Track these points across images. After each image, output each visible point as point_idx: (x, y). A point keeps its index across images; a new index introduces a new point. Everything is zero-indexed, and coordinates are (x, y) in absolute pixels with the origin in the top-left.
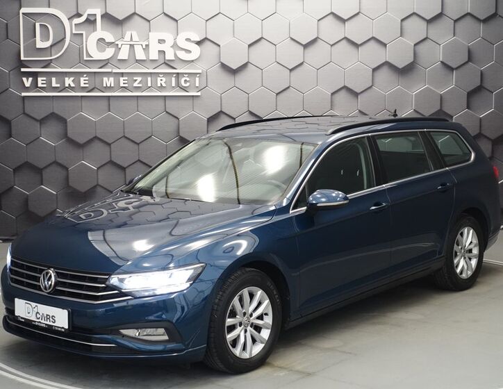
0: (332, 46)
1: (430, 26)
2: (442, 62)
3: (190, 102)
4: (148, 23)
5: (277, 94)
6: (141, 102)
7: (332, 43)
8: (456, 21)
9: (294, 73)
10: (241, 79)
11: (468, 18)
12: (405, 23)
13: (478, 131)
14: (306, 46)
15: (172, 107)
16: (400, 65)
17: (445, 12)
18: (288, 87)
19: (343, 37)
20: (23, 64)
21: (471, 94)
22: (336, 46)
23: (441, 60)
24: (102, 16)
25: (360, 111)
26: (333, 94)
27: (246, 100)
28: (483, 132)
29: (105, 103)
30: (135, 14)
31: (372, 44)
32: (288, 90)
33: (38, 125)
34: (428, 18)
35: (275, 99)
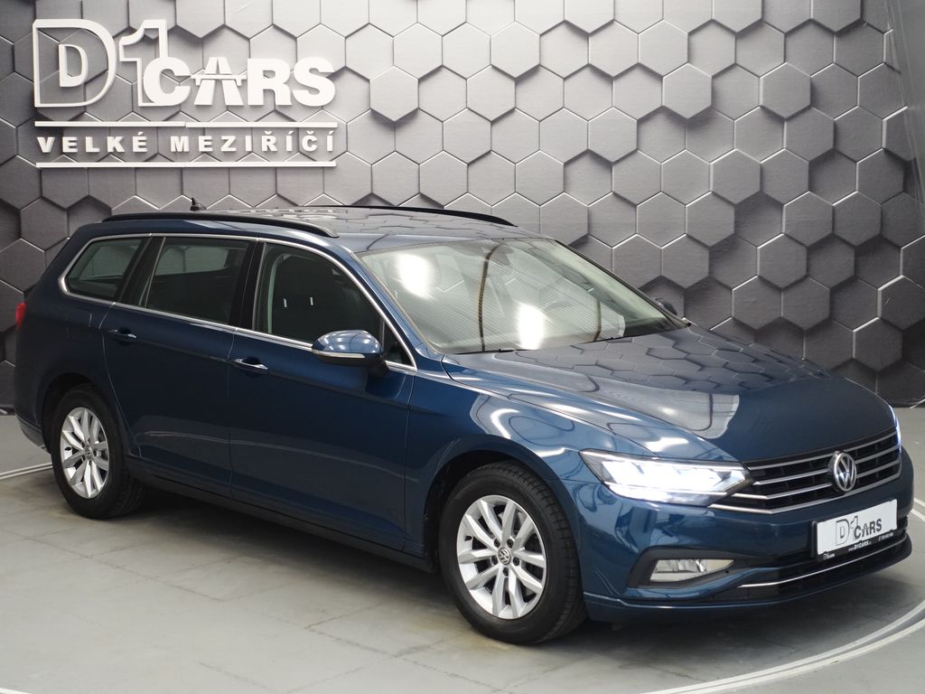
0: (565, 79)
1: (741, 43)
2: (762, 107)
3: (318, 178)
4: (246, 42)
5: (469, 164)
6: (235, 178)
7: (565, 75)
8: (788, 35)
9: (497, 127)
10: (406, 138)
11: (811, 29)
12: (697, 38)
13: (830, 231)
14: (519, 80)
15: (288, 185)
16: (688, 112)
17: (768, 19)
18: (489, 153)
19: (586, 63)
20: (38, 114)
21: (816, 165)
22: (571, 80)
23: (761, 104)
24: (170, 32)
25: (615, 194)
26: (567, 164)
27: (415, 174)
28: (839, 232)
29: (174, 179)
30: (224, 27)
31: (637, 75)
32: (488, 157)
33: (65, 216)
34: (737, 29)
35: (465, 173)
